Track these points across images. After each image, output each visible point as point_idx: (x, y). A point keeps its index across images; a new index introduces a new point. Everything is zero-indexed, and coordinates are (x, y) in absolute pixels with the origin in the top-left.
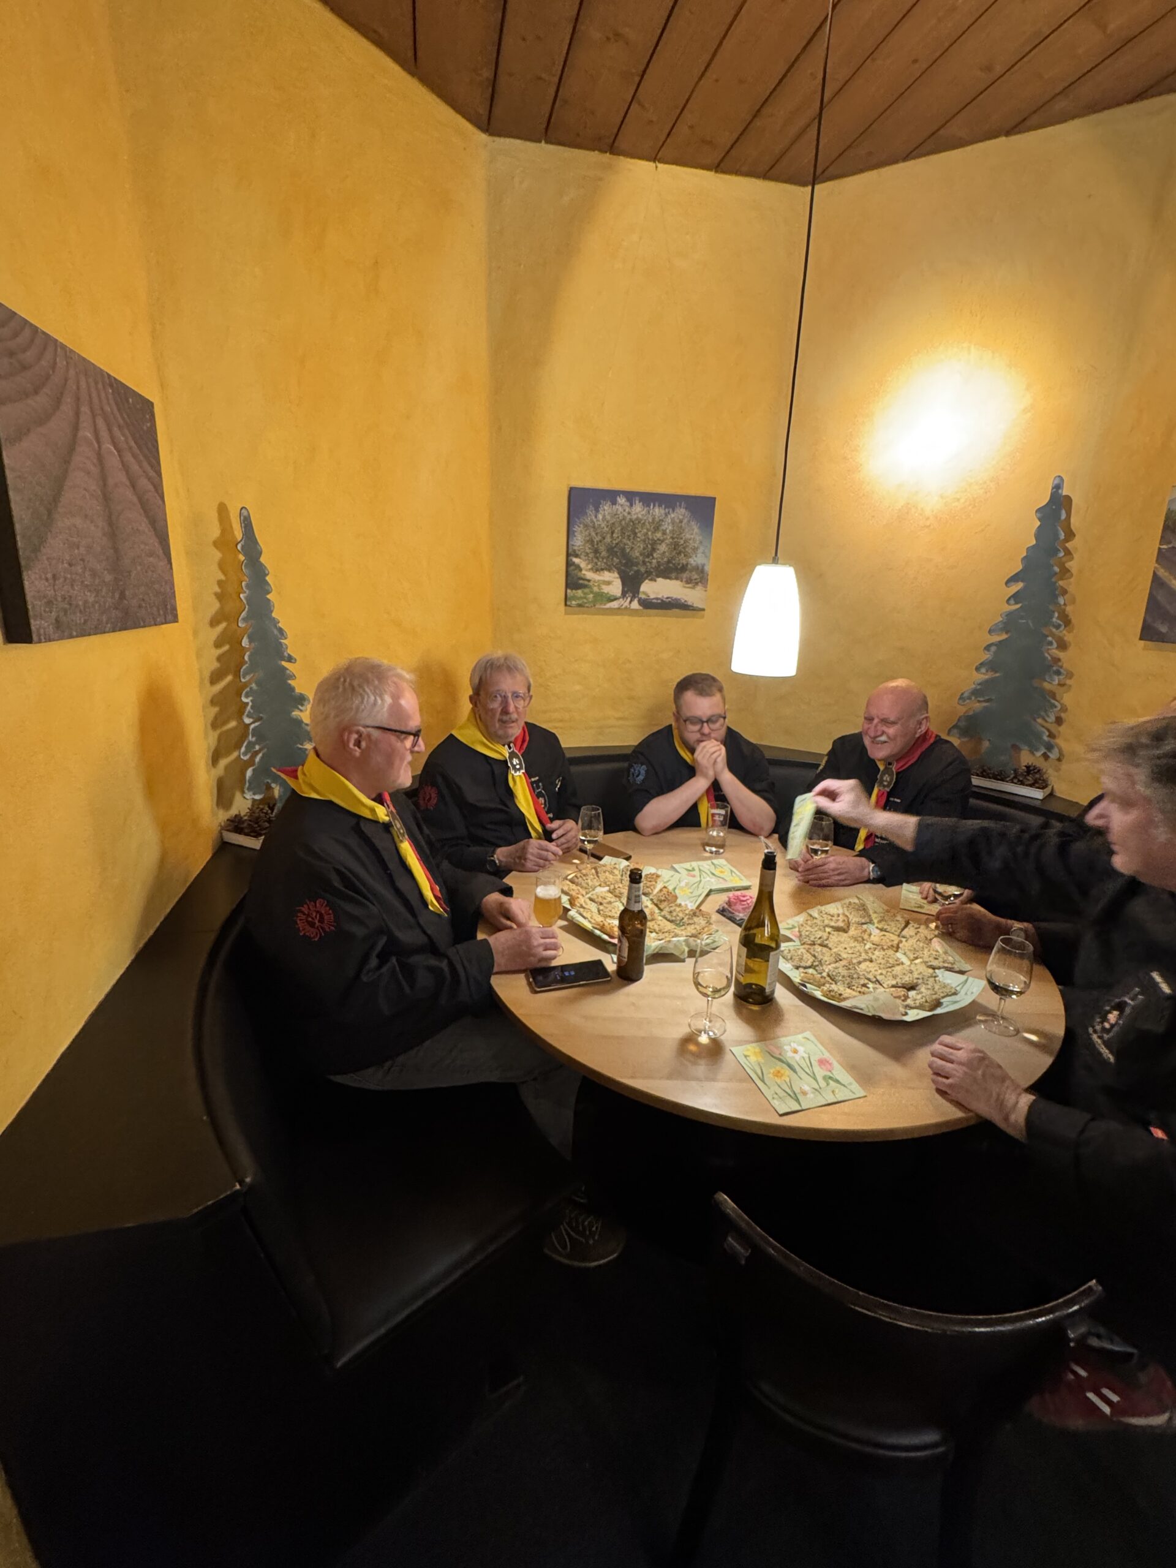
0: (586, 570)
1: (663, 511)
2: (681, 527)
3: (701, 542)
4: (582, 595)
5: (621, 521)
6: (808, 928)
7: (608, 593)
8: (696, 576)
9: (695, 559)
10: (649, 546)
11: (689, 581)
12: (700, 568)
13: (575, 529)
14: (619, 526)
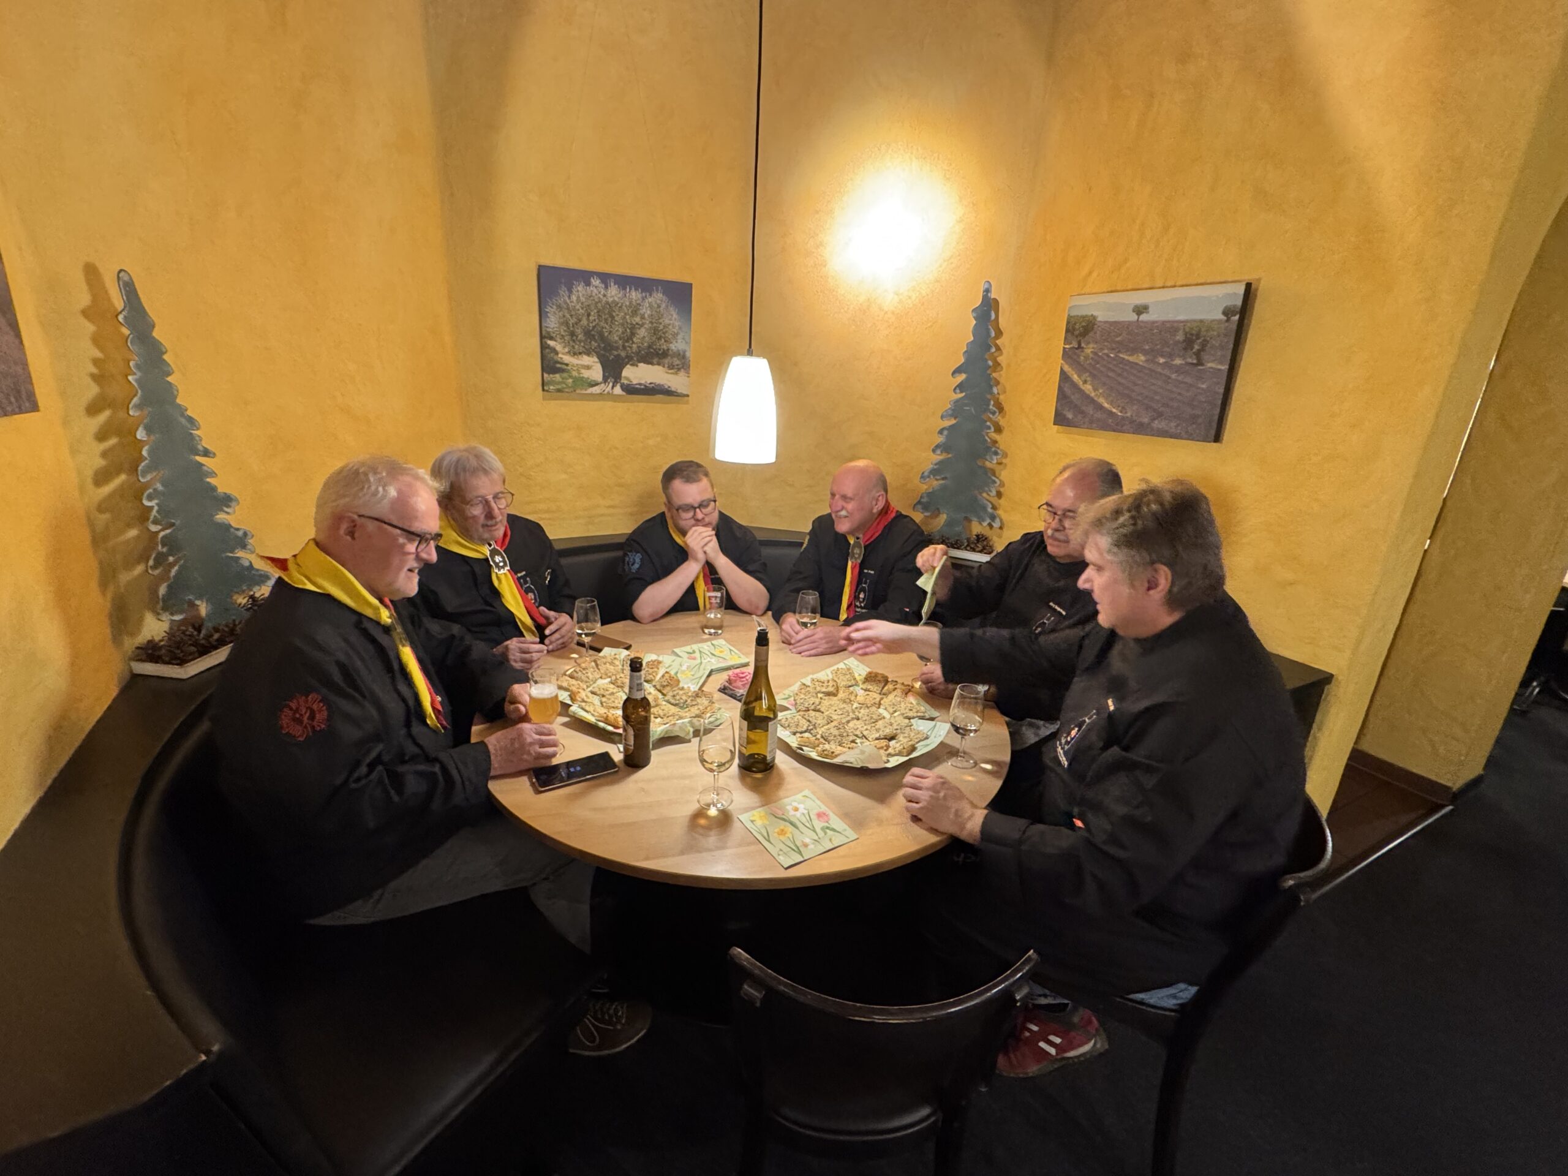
0: (563, 354)
1: (639, 296)
2: (660, 312)
3: (680, 328)
4: (561, 380)
5: (597, 303)
6: (802, 696)
7: (588, 378)
8: (678, 362)
9: (676, 344)
10: (628, 330)
11: (671, 367)
12: (682, 353)
13: (548, 310)
14: (595, 309)
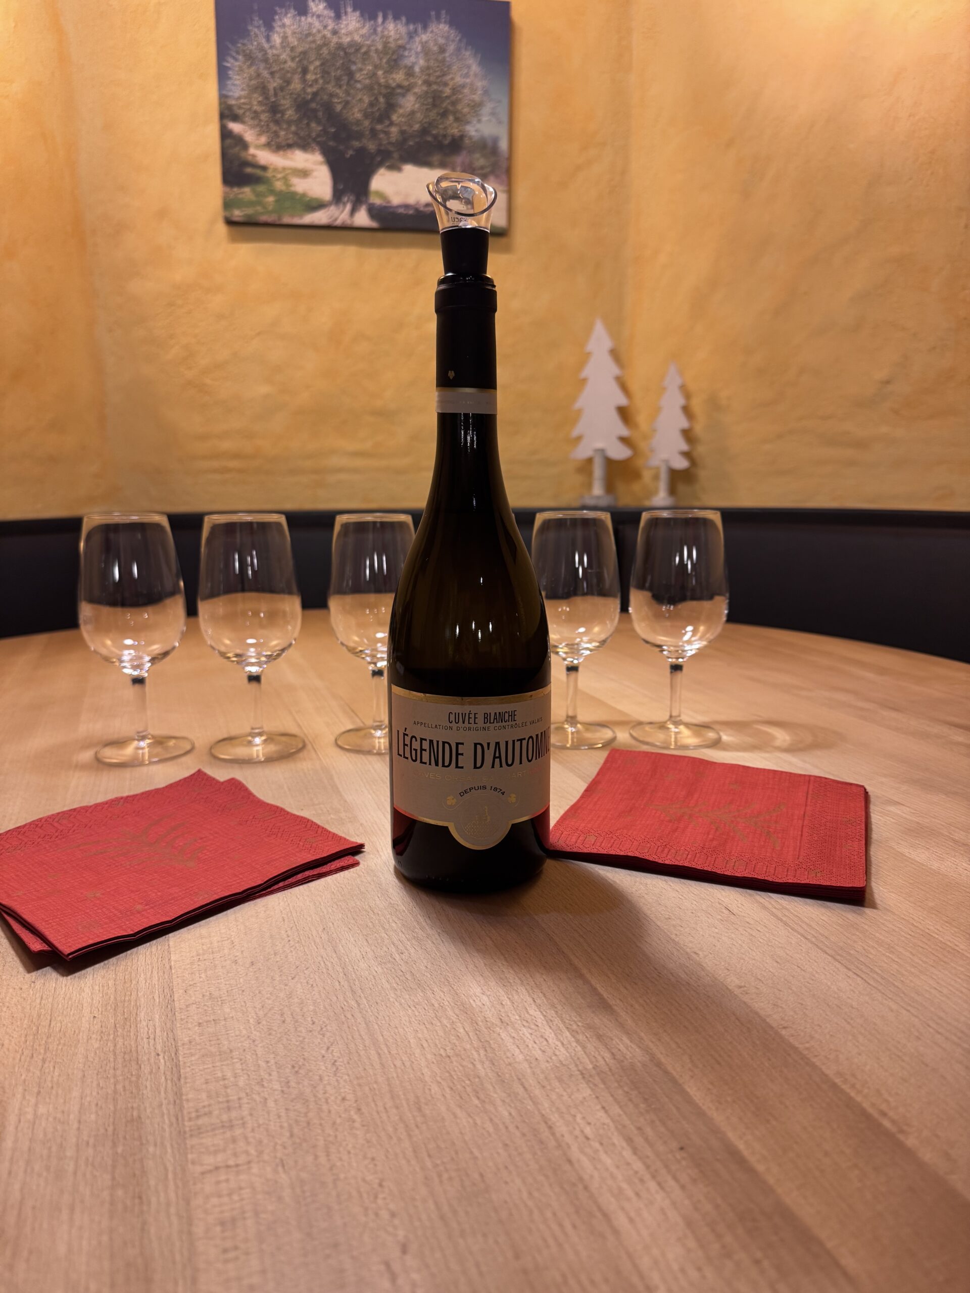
0: (257, 147)
2: (444, 61)
4: (255, 199)
5: (320, 47)
7: (305, 194)
9: (478, 126)
10: (382, 100)
12: (492, 143)
13: (228, 65)
14: (316, 59)
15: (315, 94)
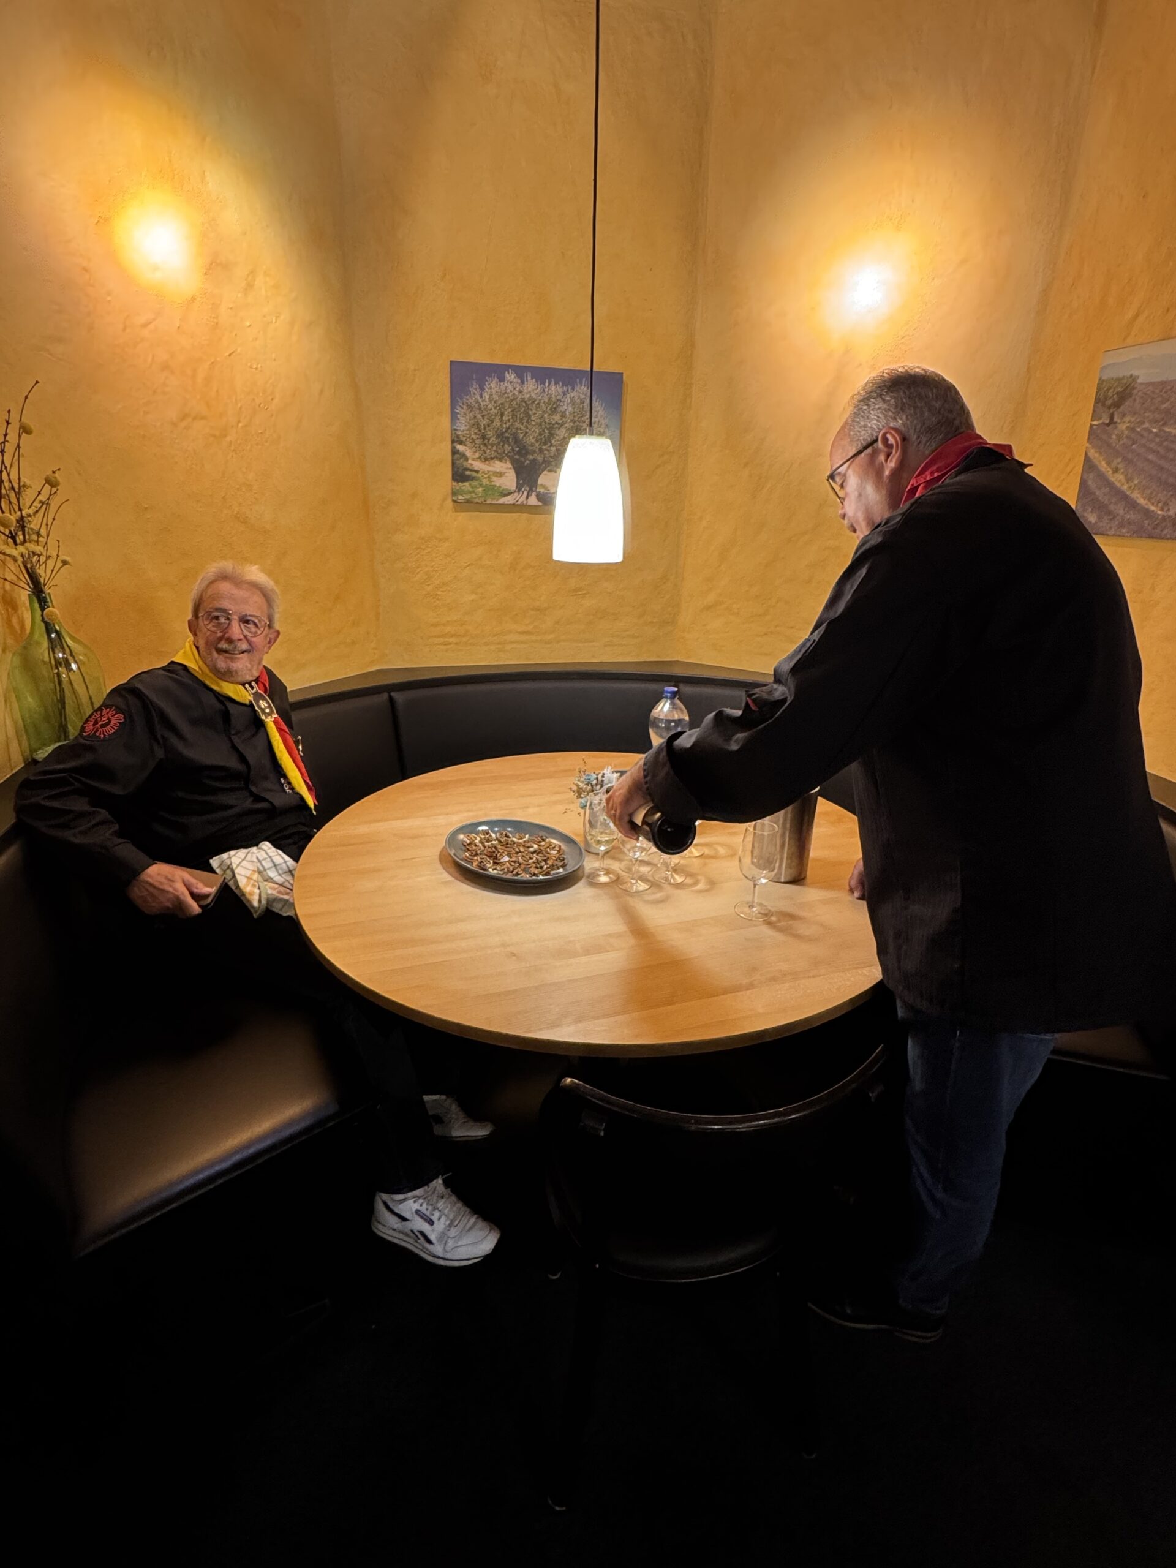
0: (473, 459)
1: (560, 390)
3: (607, 427)
4: (471, 489)
5: (512, 400)
7: (500, 487)
13: (458, 411)
14: (509, 408)
15: (508, 428)
